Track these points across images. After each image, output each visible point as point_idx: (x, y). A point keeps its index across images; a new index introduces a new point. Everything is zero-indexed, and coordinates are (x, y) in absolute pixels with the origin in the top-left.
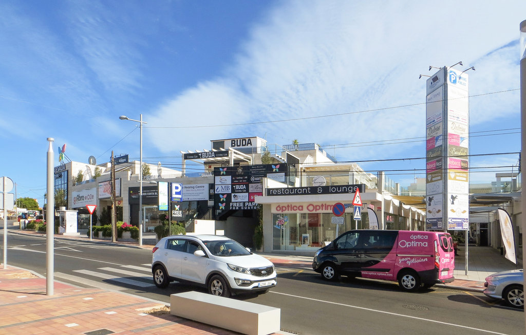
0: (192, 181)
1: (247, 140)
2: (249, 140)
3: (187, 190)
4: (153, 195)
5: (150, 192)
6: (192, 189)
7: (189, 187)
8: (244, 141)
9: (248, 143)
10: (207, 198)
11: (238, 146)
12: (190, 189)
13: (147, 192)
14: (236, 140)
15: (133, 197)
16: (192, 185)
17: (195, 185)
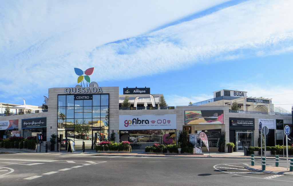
0: (267, 117)
1: (242, 93)
2: (243, 93)
3: (265, 123)
4: (246, 124)
5: (245, 122)
6: (267, 122)
7: (266, 121)
8: (240, 93)
9: (242, 95)
10: (275, 128)
11: (237, 95)
12: (266, 122)
13: (243, 122)
14: (236, 92)
15: (234, 125)
16: (268, 120)
17: (269, 120)
